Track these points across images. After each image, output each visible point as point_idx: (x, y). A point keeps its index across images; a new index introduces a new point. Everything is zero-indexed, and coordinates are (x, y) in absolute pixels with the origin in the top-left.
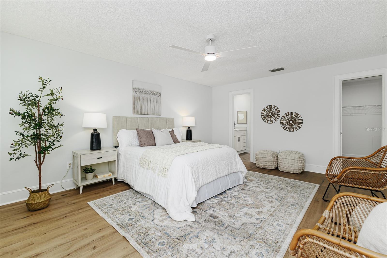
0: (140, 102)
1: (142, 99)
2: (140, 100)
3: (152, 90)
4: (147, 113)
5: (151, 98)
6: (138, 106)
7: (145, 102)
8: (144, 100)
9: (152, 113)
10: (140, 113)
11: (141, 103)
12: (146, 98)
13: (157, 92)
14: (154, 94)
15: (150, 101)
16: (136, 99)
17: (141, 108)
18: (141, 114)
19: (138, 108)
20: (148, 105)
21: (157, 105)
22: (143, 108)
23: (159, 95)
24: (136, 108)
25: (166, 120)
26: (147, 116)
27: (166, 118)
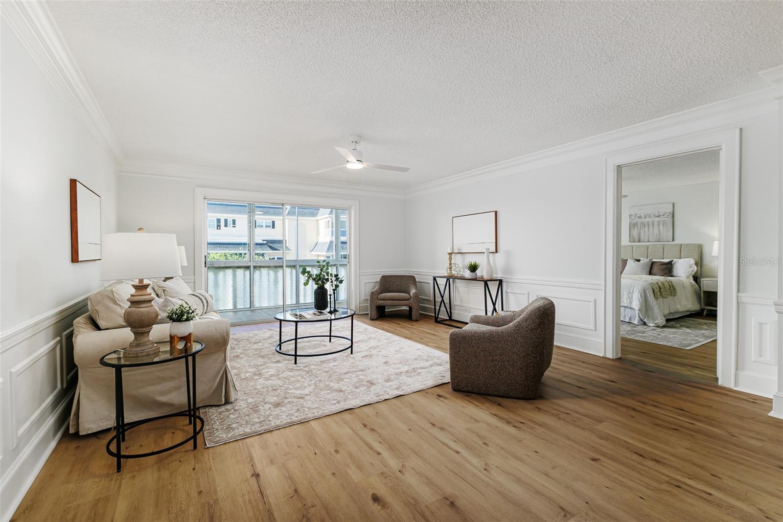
2: (637, 227)
3: (655, 212)
4: (648, 240)
5: (654, 221)
6: (634, 234)
7: (645, 228)
8: (642, 225)
9: (656, 240)
10: (637, 241)
11: (639, 230)
12: (646, 224)
13: (665, 213)
14: (659, 216)
15: (653, 225)
17: (640, 234)
18: (639, 241)
20: (650, 230)
21: (663, 228)
22: (642, 235)
23: (668, 216)
24: (633, 236)
25: (680, 247)
26: (648, 244)
27: (681, 245)
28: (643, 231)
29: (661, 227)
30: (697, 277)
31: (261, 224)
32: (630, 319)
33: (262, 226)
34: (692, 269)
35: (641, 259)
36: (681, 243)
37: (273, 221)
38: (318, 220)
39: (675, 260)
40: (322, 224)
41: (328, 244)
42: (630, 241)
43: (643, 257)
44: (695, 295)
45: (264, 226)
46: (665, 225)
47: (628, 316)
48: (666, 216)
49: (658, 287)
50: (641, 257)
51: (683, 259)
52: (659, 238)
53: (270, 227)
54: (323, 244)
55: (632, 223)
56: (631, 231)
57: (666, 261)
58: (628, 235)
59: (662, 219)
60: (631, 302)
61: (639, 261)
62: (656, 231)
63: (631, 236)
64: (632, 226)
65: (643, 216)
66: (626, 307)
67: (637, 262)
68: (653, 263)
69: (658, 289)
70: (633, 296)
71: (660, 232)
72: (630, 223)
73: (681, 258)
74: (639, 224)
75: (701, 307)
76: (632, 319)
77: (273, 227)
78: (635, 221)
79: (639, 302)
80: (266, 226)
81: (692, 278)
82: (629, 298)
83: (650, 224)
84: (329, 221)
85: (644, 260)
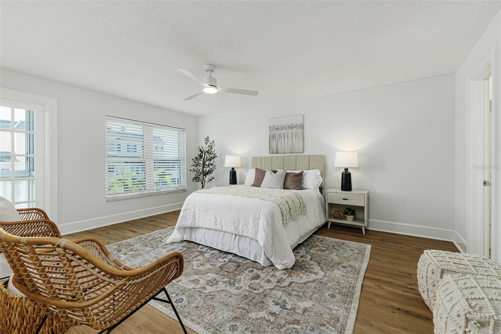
0: (275, 140)
1: (278, 137)
2: (275, 138)
3: (289, 123)
4: (284, 152)
5: (288, 133)
6: (273, 145)
7: (281, 139)
8: (279, 137)
9: (290, 151)
10: (275, 152)
11: (277, 142)
12: (282, 135)
13: (297, 125)
14: (292, 128)
15: (288, 137)
16: (272, 138)
17: (277, 146)
18: (277, 153)
19: (274, 146)
20: (285, 142)
21: (296, 140)
22: (279, 147)
23: (299, 127)
24: (272, 147)
25: (309, 158)
26: (283, 155)
27: (310, 156)
28: (280, 143)
29: (294, 138)
30: (322, 188)
32: (255, 256)
34: (318, 181)
35: (278, 170)
36: (310, 155)
39: (305, 171)
42: (270, 153)
43: (280, 169)
44: (321, 207)
46: (297, 138)
47: (253, 252)
48: (298, 128)
49: (287, 207)
50: (277, 169)
51: (311, 170)
52: (292, 150)
55: (271, 135)
56: (271, 142)
57: (298, 172)
58: (269, 147)
59: (295, 130)
60: (256, 233)
61: (275, 172)
62: (290, 143)
63: (271, 148)
64: (271, 138)
65: (280, 128)
66: (251, 239)
67: (274, 173)
68: (287, 174)
69: (288, 210)
70: (259, 223)
71: (293, 144)
72: (270, 135)
73: (309, 170)
74: (277, 136)
75: (326, 220)
76: (258, 257)
78: (274, 132)
79: (264, 233)
81: (318, 189)
82: (255, 226)
83: (285, 135)
85: (280, 171)
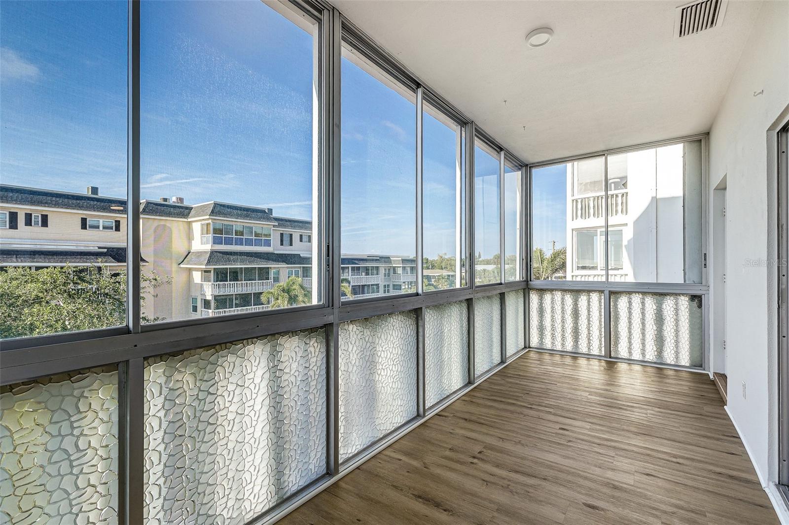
31: (95, 224)
33: (98, 227)
37: (116, 221)
38: (190, 223)
40: (197, 227)
41: (208, 255)
45: (101, 228)
53: (112, 228)
54: (200, 254)
77: (118, 228)
80: (104, 228)
84: (208, 225)
